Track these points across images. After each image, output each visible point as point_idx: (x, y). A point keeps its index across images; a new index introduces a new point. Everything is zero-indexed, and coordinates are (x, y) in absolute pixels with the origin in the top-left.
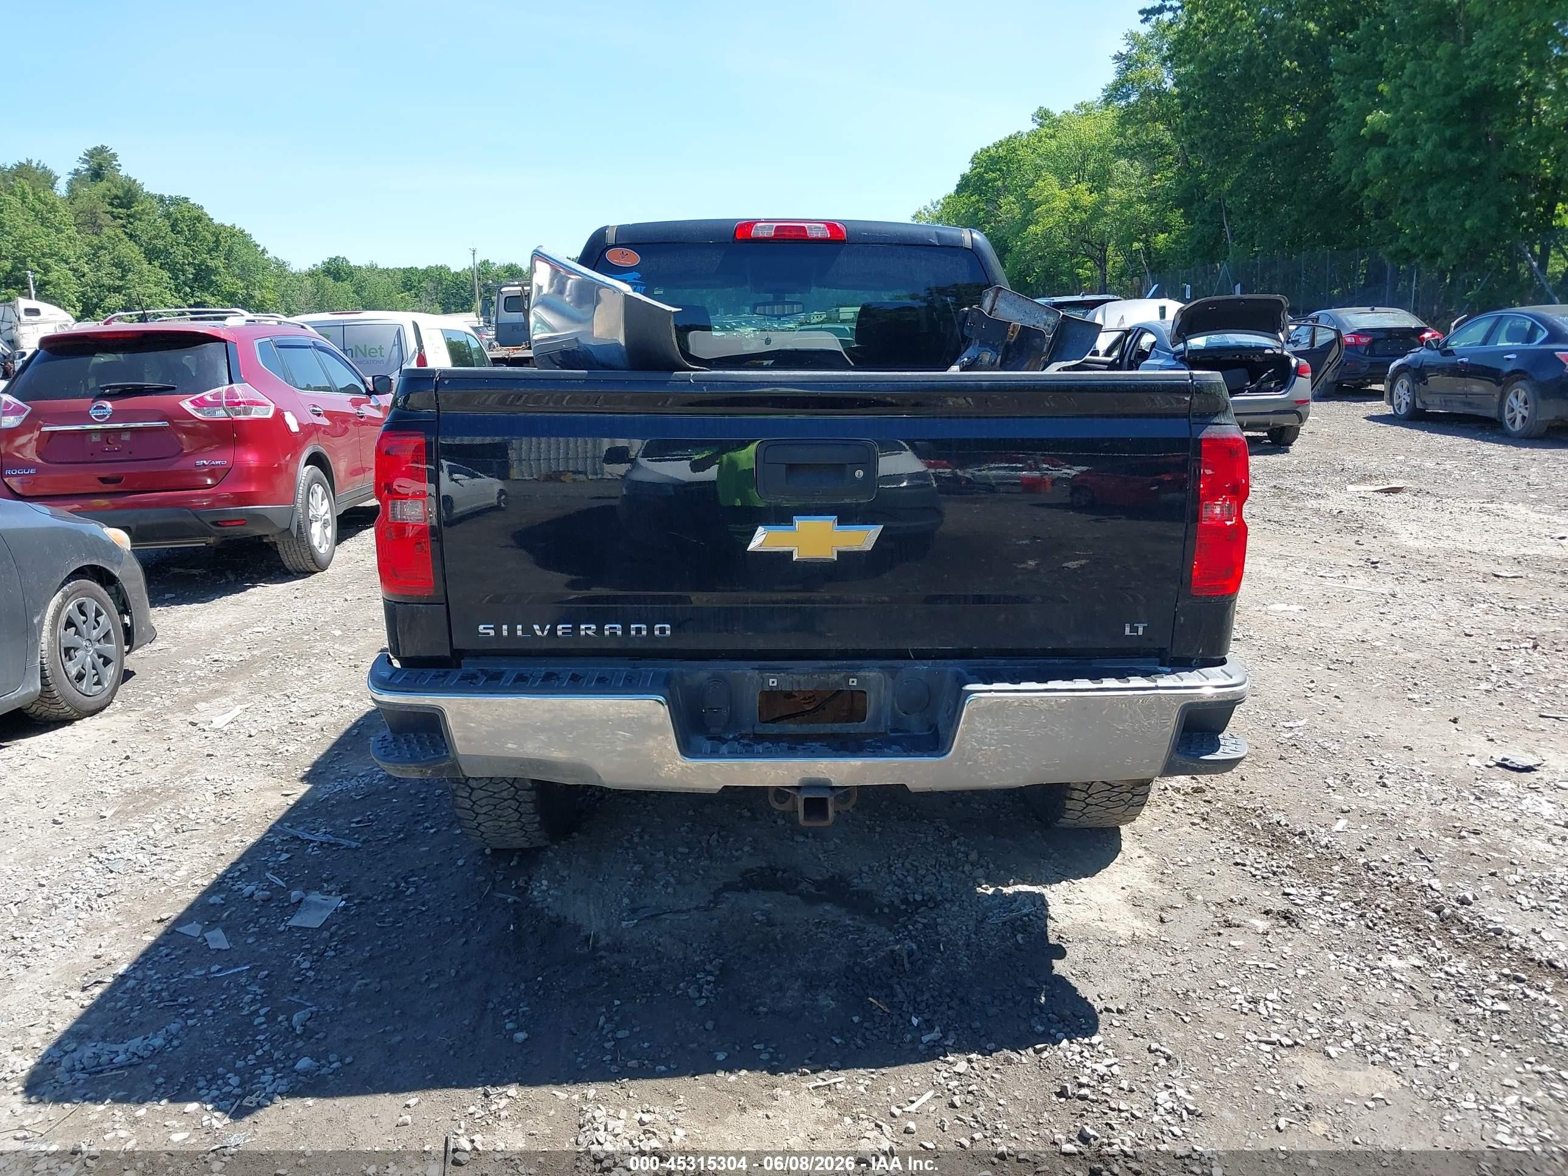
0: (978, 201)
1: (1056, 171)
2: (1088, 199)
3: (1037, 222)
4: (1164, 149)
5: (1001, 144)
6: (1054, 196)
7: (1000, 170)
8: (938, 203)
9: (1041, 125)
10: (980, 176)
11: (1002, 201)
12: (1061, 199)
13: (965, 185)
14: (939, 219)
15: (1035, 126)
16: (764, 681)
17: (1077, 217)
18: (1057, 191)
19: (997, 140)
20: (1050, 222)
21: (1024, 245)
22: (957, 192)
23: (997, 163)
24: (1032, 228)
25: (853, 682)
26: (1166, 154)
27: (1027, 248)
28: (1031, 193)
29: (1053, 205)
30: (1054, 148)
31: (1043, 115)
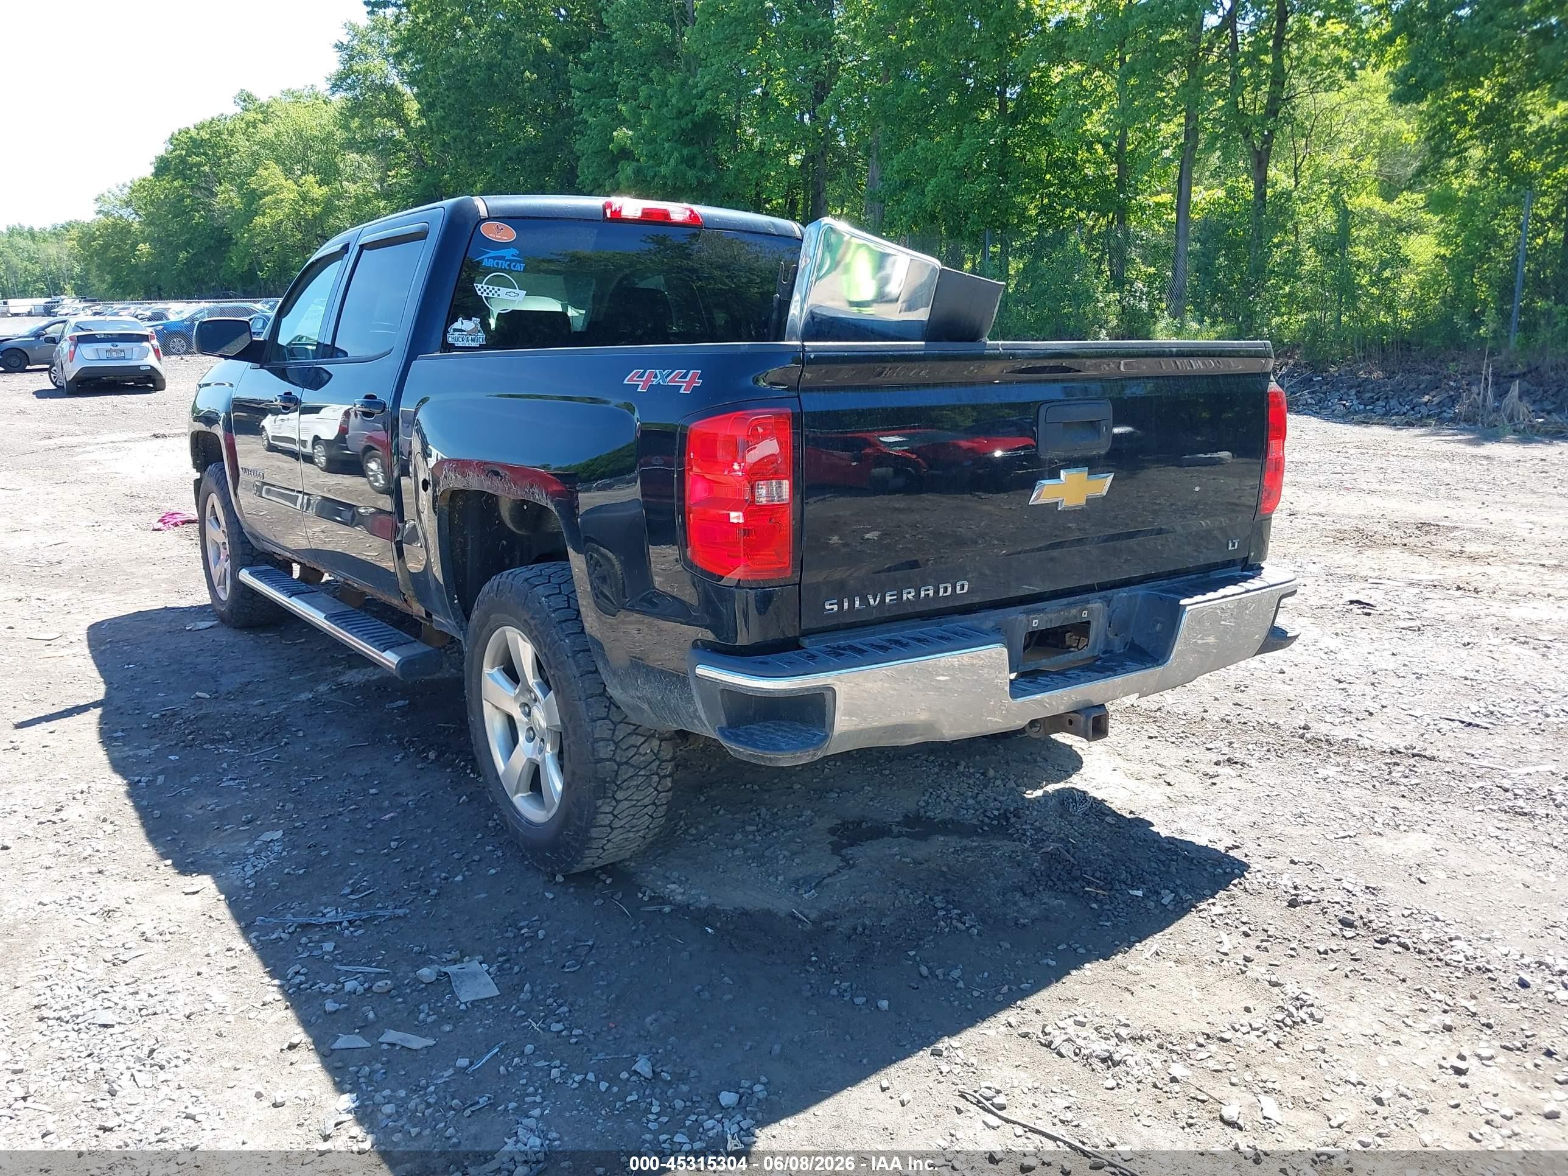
0: (182, 187)
1: (278, 160)
2: (319, 192)
3: (264, 214)
4: (398, 146)
5: (203, 127)
6: (282, 187)
7: (205, 154)
8: (124, 186)
9: (245, 109)
10: (182, 160)
11: (218, 188)
12: (289, 192)
13: (163, 167)
14: (128, 204)
15: (238, 110)
16: (1030, 622)
17: (309, 211)
18: (283, 181)
19: (197, 122)
20: (280, 215)
21: (251, 237)
22: (156, 175)
23: (201, 146)
24: (258, 220)
25: (1085, 614)
26: (400, 150)
27: (257, 241)
28: (253, 183)
29: (281, 197)
30: (271, 136)
31: (246, 98)
